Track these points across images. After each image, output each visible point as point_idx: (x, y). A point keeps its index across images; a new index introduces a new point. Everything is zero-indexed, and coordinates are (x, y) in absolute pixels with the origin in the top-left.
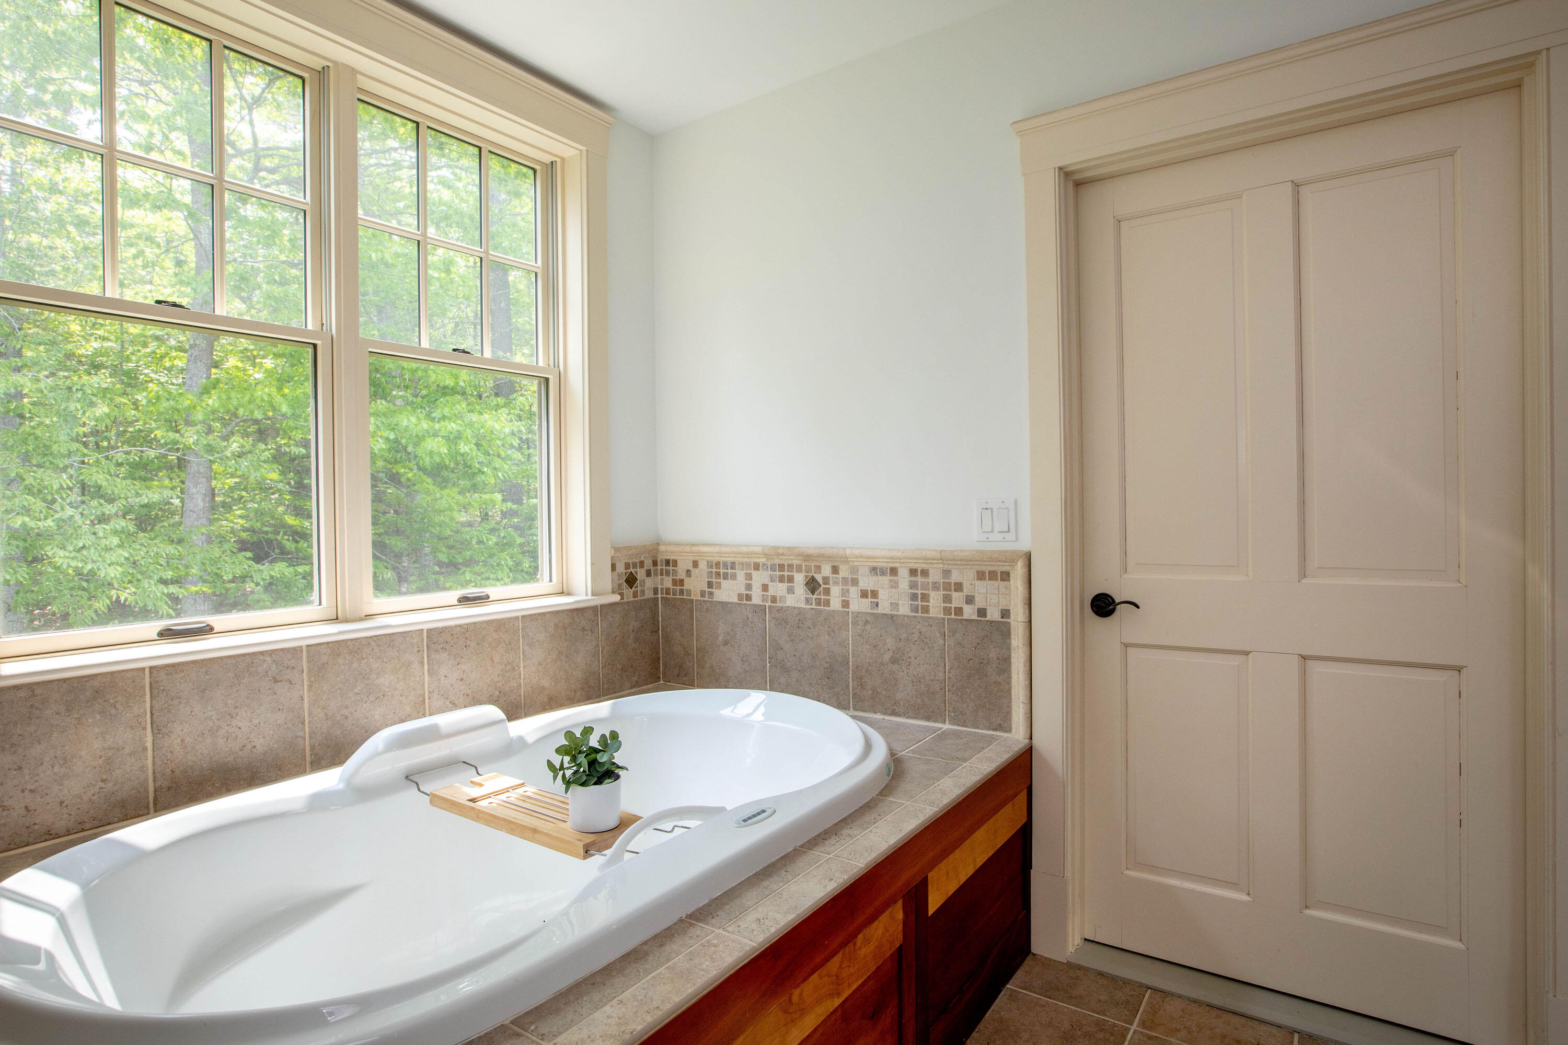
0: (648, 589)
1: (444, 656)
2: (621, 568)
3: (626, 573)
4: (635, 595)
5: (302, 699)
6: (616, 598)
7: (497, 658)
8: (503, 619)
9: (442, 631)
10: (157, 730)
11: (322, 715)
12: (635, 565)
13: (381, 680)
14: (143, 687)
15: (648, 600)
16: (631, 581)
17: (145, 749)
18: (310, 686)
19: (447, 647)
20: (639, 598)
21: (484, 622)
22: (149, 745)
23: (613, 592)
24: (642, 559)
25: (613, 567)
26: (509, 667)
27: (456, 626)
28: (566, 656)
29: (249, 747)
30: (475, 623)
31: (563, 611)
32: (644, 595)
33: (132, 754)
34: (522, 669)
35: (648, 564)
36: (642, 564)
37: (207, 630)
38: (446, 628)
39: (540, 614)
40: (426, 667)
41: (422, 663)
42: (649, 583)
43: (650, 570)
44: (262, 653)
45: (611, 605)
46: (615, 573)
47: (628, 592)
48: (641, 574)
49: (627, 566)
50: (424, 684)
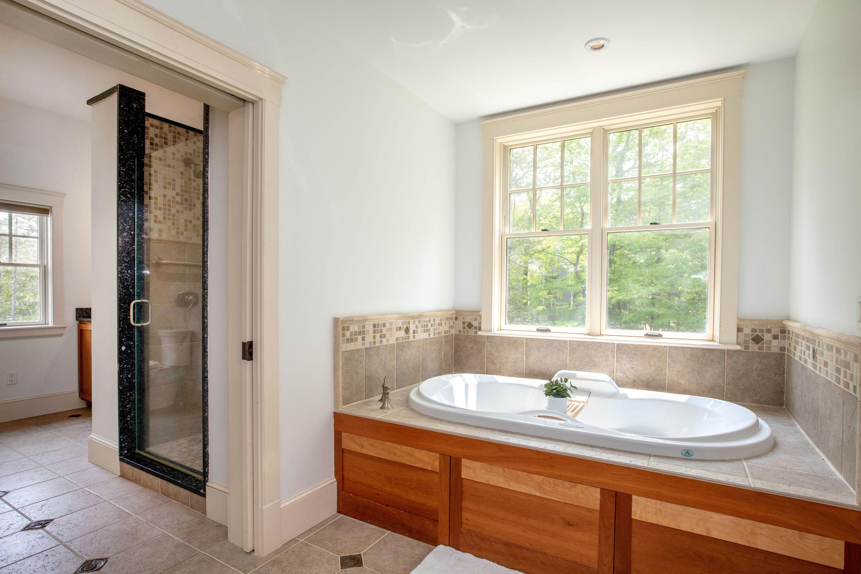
0: (775, 346)
1: (625, 356)
2: (747, 331)
3: (752, 335)
4: (760, 348)
5: (567, 358)
6: (738, 348)
7: (652, 363)
8: (657, 346)
9: (624, 345)
10: (527, 357)
11: (573, 366)
12: (761, 331)
13: (596, 359)
14: (524, 343)
15: (773, 353)
16: (757, 340)
17: (524, 361)
18: (569, 355)
19: (626, 352)
20: (764, 351)
21: (646, 345)
22: (525, 360)
23: (738, 343)
24: (769, 328)
25: (739, 330)
26: (659, 369)
27: (631, 345)
28: (698, 372)
29: (550, 369)
30: (641, 345)
31: (697, 349)
32: (770, 350)
33: (521, 361)
34: (667, 371)
35: (775, 331)
36: (769, 331)
37: (548, 331)
38: (626, 344)
39: (680, 347)
40: (615, 359)
41: (614, 357)
42: (775, 343)
43: (778, 336)
44: (555, 340)
45: (736, 351)
46: (741, 334)
47: (754, 347)
48: (767, 337)
49: (754, 330)
50: (614, 365)
